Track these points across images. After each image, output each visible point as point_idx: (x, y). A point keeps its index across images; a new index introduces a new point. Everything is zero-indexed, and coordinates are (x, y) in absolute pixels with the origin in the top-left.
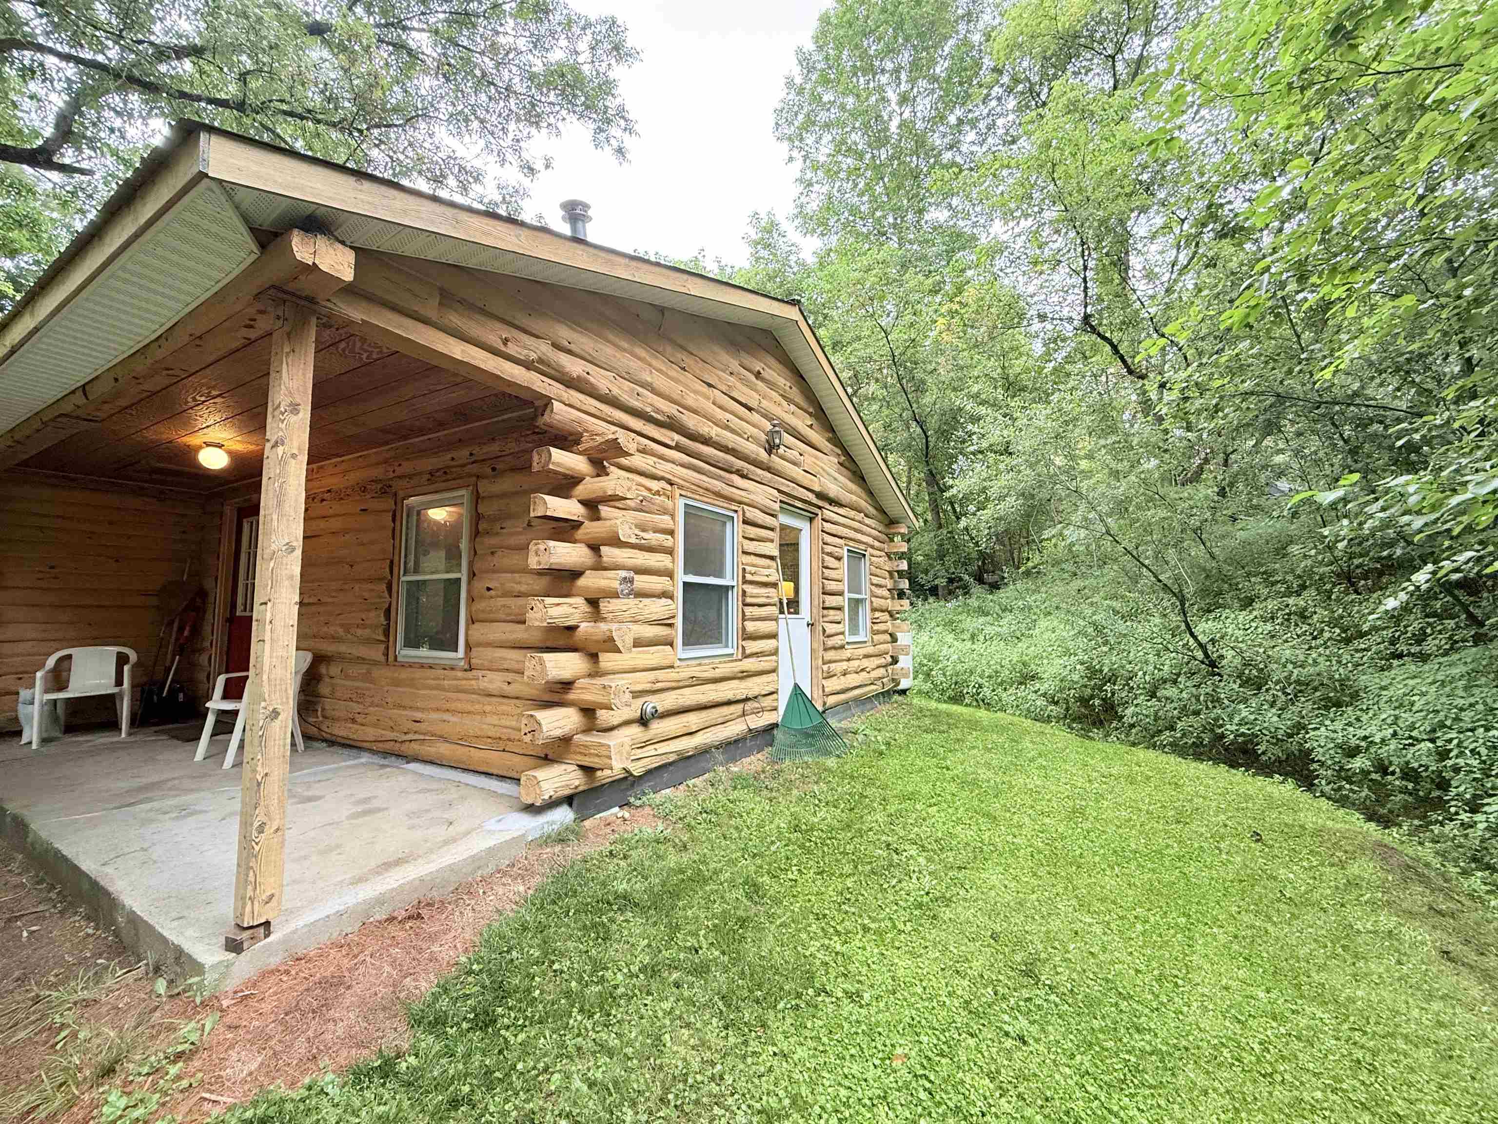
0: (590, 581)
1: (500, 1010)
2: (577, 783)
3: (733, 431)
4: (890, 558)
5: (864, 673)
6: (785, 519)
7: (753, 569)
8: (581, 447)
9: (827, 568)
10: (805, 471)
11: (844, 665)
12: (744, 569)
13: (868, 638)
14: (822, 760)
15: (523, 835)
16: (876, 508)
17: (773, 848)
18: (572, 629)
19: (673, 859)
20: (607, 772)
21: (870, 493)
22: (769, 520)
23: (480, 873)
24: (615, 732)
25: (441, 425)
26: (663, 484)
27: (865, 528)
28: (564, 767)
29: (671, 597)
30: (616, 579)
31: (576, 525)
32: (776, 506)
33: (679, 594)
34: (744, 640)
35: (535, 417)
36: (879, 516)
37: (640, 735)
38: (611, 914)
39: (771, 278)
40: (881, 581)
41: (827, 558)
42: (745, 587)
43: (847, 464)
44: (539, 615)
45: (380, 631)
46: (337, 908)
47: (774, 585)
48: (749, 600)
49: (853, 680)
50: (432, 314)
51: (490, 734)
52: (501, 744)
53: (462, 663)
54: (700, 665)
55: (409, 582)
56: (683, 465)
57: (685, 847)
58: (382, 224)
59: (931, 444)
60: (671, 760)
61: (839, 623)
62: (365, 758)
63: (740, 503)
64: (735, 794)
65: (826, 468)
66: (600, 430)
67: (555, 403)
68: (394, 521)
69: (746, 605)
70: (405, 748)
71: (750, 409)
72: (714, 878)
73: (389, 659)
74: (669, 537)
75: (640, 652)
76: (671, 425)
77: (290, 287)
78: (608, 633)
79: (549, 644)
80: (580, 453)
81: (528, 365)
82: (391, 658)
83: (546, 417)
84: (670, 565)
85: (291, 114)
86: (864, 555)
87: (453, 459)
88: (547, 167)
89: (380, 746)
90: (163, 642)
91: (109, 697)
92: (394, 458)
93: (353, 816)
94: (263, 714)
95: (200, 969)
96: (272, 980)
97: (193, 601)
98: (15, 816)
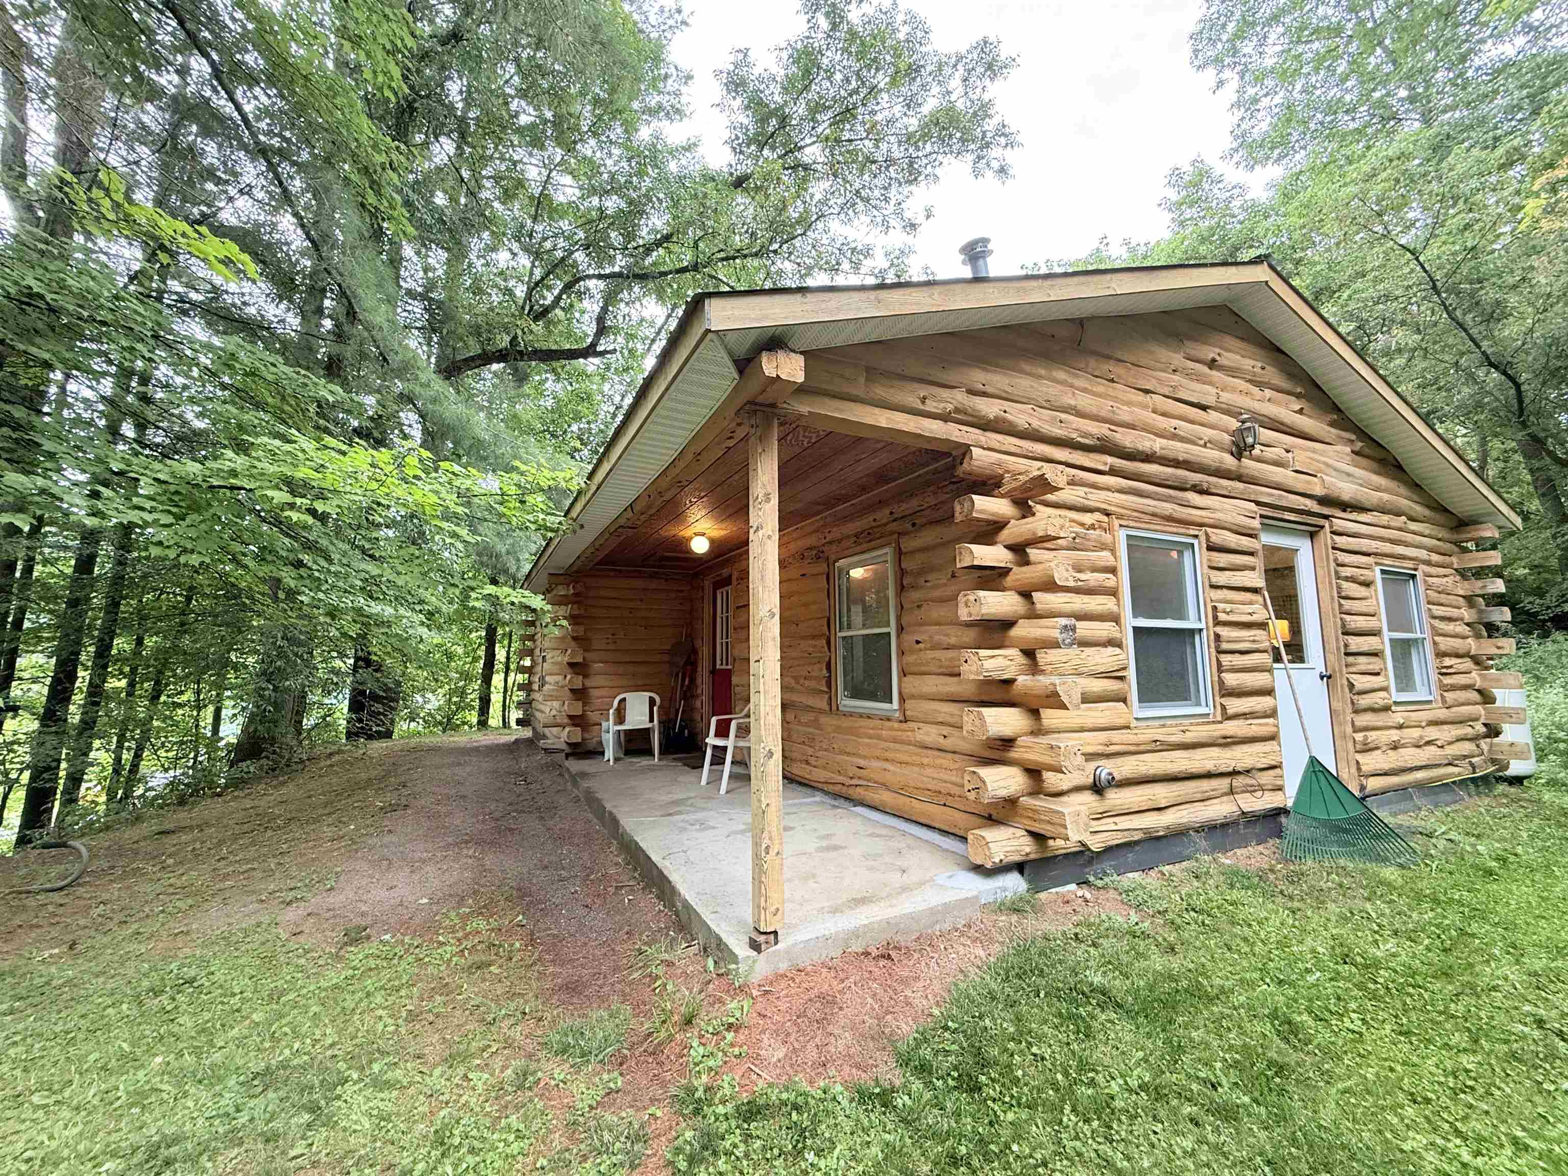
0: (1024, 630)
1: (983, 1078)
2: (1028, 850)
3: (1183, 440)
4: (1464, 577)
5: (1433, 748)
6: (1269, 539)
7: (1228, 607)
8: (1003, 490)
9: (1347, 598)
10: (1297, 471)
11: (1394, 735)
12: (1215, 608)
13: (1436, 695)
14: (1372, 867)
15: (976, 897)
16: (1428, 507)
17: (1311, 979)
18: (1009, 682)
19: (1158, 962)
20: (1060, 843)
21: (1415, 486)
22: (1245, 542)
23: (938, 927)
24: (1065, 799)
25: (864, 489)
26: (1098, 516)
27: (1409, 537)
28: (1012, 830)
29: (1119, 645)
30: (1054, 628)
31: (1004, 572)
32: (1256, 523)
33: (1129, 640)
34: (1223, 696)
35: (954, 467)
36: (1438, 517)
37: (1095, 804)
38: (1090, 1008)
39: (1203, 240)
40: (1454, 613)
41: (1345, 585)
42: (1219, 629)
43: (1367, 451)
44: (974, 668)
45: (823, 683)
46: (823, 932)
47: (1263, 626)
48: (1225, 646)
49: (1410, 757)
50: (860, 392)
51: (930, 787)
52: (943, 798)
53: (897, 715)
54: (1164, 726)
55: (844, 638)
56: (1121, 491)
57: (1173, 949)
58: (821, 326)
59: (1528, 397)
60: (1136, 838)
61: (1378, 674)
62: (818, 797)
63: (1201, 525)
64: (1235, 895)
65: (1330, 461)
66: (1022, 468)
67: (976, 451)
68: (828, 582)
69: (1220, 652)
70: (851, 791)
71: (1204, 408)
72: (1222, 997)
73: (833, 708)
74: (1110, 576)
75: (1089, 709)
76: (1104, 447)
77: (760, 399)
78: (1051, 688)
79: (984, 698)
80: (1002, 496)
81: (944, 418)
83: (965, 465)
84: (1115, 608)
85: (727, 259)
86: (1413, 577)
87: (875, 520)
88: (928, 217)
89: (831, 788)
90: (674, 689)
91: (647, 730)
92: (824, 526)
93: (820, 850)
94: (763, 753)
95: (734, 959)
96: (783, 983)
97: (689, 657)
98: (611, 813)
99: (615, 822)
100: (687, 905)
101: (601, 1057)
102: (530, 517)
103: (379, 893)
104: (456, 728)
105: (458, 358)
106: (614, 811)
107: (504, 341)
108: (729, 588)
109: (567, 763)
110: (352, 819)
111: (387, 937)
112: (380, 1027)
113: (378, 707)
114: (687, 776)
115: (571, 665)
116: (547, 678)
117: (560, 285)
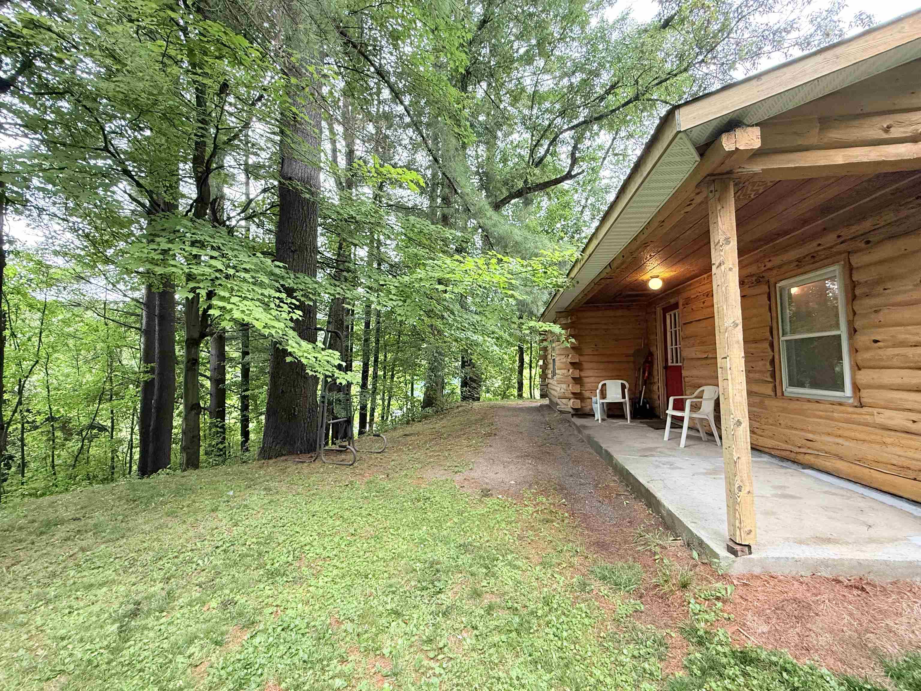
25: (805, 222)
45: (768, 374)
46: (792, 555)
50: (814, 140)
51: (895, 462)
52: (911, 473)
53: (851, 401)
55: (787, 341)
62: (766, 458)
68: (769, 299)
70: (800, 457)
73: (777, 394)
77: (719, 170)
81: (914, 139)
82: (779, 393)
87: (819, 245)
89: (777, 453)
90: (637, 378)
91: (621, 403)
92: (765, 256)
93: (776, 496)
94: (732, 423)
95: (716, 556)
96: (758, 582)
97: (647, 358)
98: (606, 451)
99: (609, 457)
100: (671, 514)
101: (627, 589)
102: (549, 281)
103: (491, 475)
104: (508, 397)
105: (499, 200)
106: (609, 450)
107: (520, 184)
108: (676, 311)
109: (573, 420)
110: (473, 438)
111: (500, 496)
112: (507, 538)
113: (474, 385)
114: (653, 434)
115: (572, 364)
116: (557, 371)
117: (547, 142)
